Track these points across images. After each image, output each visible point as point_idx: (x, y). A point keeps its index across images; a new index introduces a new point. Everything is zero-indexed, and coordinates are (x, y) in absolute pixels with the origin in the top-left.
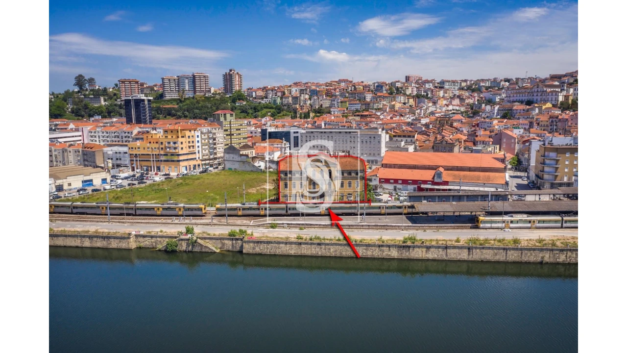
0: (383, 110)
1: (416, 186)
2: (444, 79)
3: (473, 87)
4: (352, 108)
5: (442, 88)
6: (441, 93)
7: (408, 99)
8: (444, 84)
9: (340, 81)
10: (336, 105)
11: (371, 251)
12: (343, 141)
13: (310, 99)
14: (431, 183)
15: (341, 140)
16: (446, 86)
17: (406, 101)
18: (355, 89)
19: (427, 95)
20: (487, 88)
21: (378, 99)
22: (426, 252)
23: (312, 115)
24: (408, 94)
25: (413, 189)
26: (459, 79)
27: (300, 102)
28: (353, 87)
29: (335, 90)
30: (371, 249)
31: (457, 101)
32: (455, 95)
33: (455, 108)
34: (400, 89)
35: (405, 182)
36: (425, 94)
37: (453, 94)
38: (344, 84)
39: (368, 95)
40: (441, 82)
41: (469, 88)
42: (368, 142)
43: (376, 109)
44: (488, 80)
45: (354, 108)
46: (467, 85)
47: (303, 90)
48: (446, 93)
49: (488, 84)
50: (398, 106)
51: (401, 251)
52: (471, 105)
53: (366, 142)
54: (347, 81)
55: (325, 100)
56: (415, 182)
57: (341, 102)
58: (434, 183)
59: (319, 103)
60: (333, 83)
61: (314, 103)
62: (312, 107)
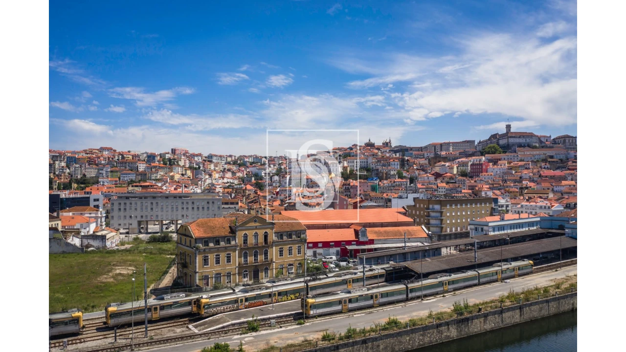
0: (164, 181)
1: (339, 249)
2: (212, 153)
3: (239, 162)
4: (126, 178)
5: (211, 162)
6: (212, 167)
7: (185, 170)
8: (212, 158)
9: (102, 149)
10: (104, 174)
11: (429, 335)
12: (172, 208)
13: (68, 167)
14: (355, 243)
15: (170, 207)
16: (214, 160)
17: (184, 173)
18: (123, 158)
19: (199, 167)
20: (252, 163)
21: (153, 170)
22: (484, 322)
23: (75, 185)
24: (182, 165)
25: (335, 252)
26: (224, 154)
27: (54, 170)
28: (120, 156)
29: (99, 158)
30: (428, 333)
31: (229, 175)
32: (225, 169)
33: (229, 181)
34: (172, 160)
35: (326, 245)
36: (197, 167)
37: (223, 168)
38: (107, 152)
39: (141, 165)
40: (209, 156)
41: (235, 163)
42: (206, 208)
43: (153, 180)
44: (251, 156)
45: (128, 178)
46: (232, 160)
47: (56, 156)
48: (217, 167)
49: (251, 160)
50: (177, 177)
51: (460, 327)
52: (241, 179)
53: (203, 208)
54: (111, 149)
55: (88, 168)
56: (337, 244)
57: (111, 172)
58: (359, 243)
59: (81, 172)
60: (94, 151)
61: (75, 171)
62: (72, 176)
